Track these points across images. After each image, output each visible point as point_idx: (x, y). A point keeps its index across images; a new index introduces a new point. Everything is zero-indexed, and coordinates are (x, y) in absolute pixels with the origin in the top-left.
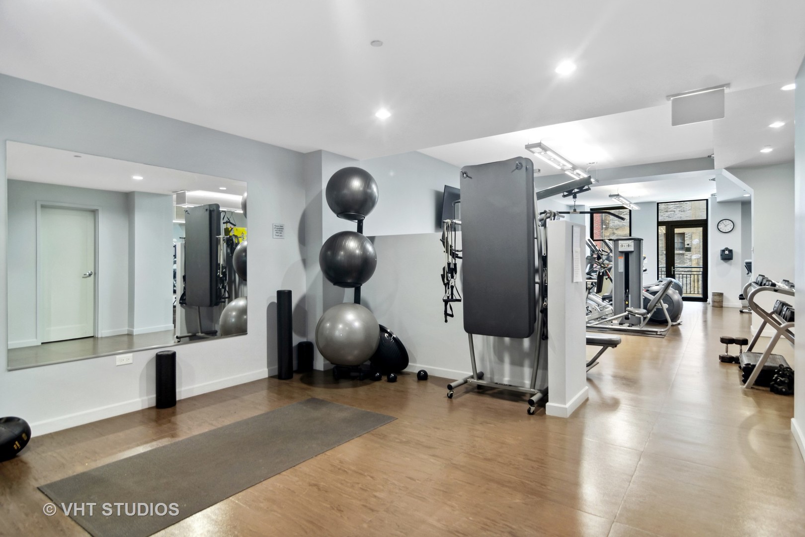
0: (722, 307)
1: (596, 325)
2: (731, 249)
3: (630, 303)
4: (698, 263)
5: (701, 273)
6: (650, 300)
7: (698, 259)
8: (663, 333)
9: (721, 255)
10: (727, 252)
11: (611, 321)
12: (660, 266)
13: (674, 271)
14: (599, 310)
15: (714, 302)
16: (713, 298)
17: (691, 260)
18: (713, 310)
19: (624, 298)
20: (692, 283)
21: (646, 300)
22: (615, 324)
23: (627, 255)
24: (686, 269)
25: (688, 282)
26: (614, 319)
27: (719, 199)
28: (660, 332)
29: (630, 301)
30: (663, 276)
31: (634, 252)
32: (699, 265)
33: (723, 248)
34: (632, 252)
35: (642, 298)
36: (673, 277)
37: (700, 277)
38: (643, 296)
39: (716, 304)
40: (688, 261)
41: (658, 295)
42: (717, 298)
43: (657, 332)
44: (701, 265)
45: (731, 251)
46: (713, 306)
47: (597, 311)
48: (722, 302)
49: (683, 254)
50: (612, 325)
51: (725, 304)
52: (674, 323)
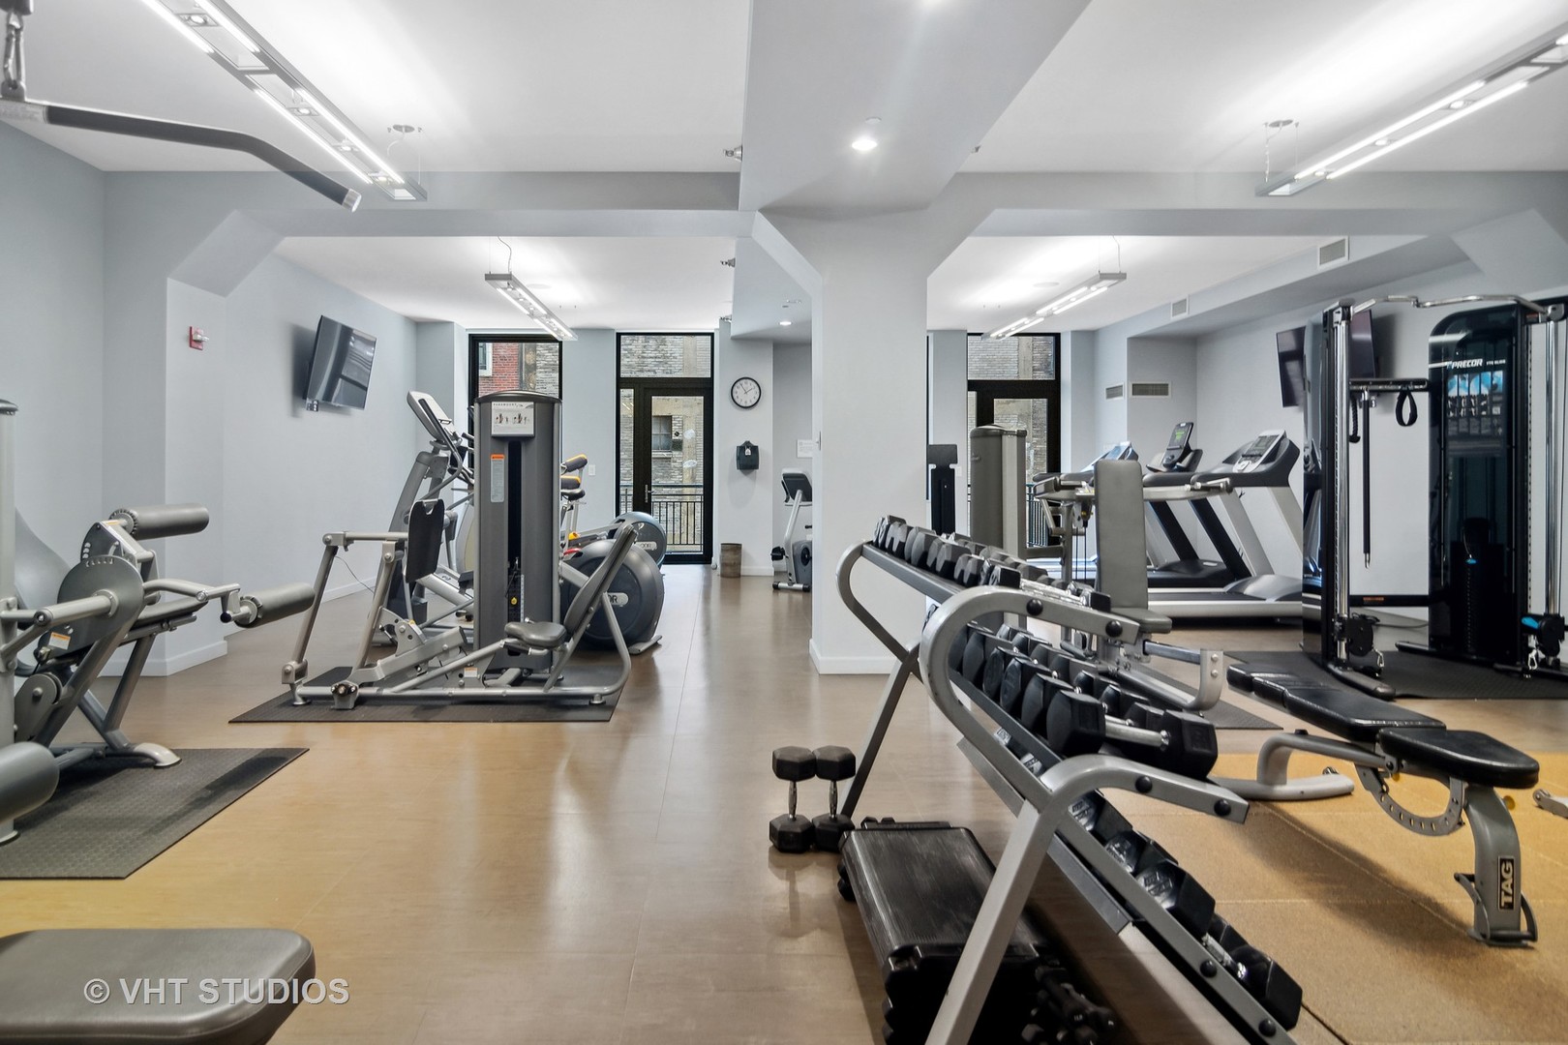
0: (739, 576)
1: (414, 688)
2: (755, 444)
3: (522, 602)
4: (693, 478)
5: (699, 499)
6: (578, 589)
7: (693, 469)
8: (608, 700)
9: (738, 458)
10: (748, 452)
11: (458, 671)
12: (622, 483)
13: (650, 495)
14: (419, 632)
15: (724, 565)
16: (722, 558)
17: (681, 470)
18: (723, 586)
19: (506, 588)
20: (684, 517)
21: (569, 590)
22: (472, 683)
23: (514, 446)
24: (674, 491)
25: (677, 514)
26: (465, 665)
27: (737, 329)
28: (602, 695)
29: (522, 597)
30: (627, 509)
31: (535, 441)
32: (694, 481)
33: (741, 443)
34: (527, 439)
35: (557, 583)
36: (648, 509)
37: (699, 508)
38: (560, 577)
39: (729, 570)
40: (677, 472)
41: (600, 570)
42: (730, 556)
43: (591, 697)
44: (700, 481)
45: (755, 449)
46: (723, 575)
47: (413, 641)
48: (740, 564)
49: (668, 459)
50: (462, 686)
51: (745, 569)
52: (643, 647)
